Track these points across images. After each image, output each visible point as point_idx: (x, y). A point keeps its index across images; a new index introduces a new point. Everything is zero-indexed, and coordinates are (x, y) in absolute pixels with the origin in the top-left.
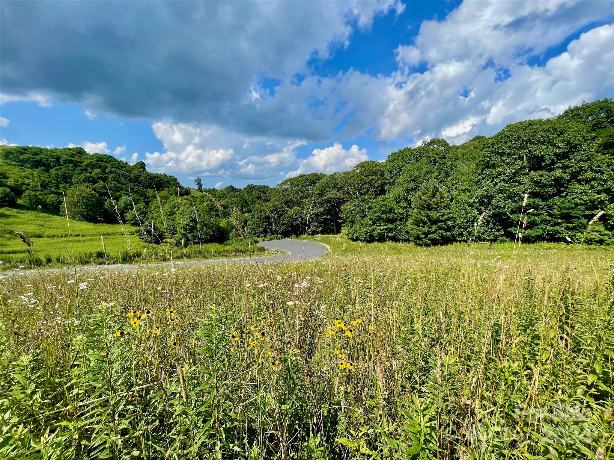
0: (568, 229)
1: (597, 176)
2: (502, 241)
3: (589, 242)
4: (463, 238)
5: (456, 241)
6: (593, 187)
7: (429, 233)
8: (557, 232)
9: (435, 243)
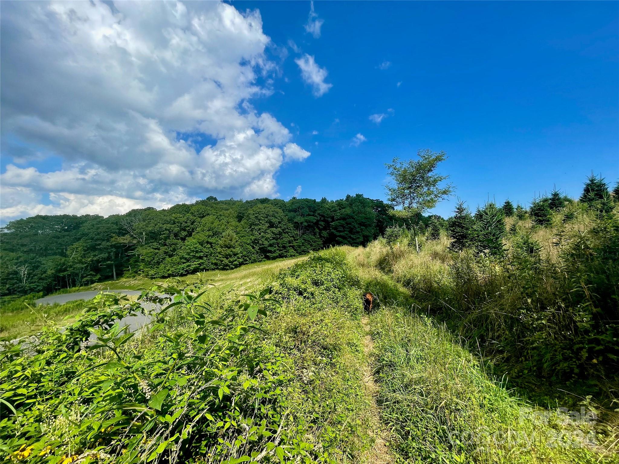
0: (285, 252)
1: (290, 231)
2: (265, 261)
3: (291, 256)
4: (247, 262)
5: (244, 264)
6: (289, 235)
7: (234, 261)
8: (282, 253)
9: (236, 266)
